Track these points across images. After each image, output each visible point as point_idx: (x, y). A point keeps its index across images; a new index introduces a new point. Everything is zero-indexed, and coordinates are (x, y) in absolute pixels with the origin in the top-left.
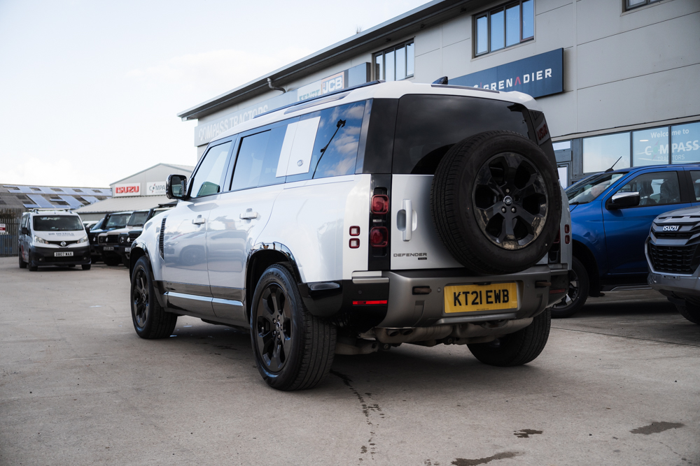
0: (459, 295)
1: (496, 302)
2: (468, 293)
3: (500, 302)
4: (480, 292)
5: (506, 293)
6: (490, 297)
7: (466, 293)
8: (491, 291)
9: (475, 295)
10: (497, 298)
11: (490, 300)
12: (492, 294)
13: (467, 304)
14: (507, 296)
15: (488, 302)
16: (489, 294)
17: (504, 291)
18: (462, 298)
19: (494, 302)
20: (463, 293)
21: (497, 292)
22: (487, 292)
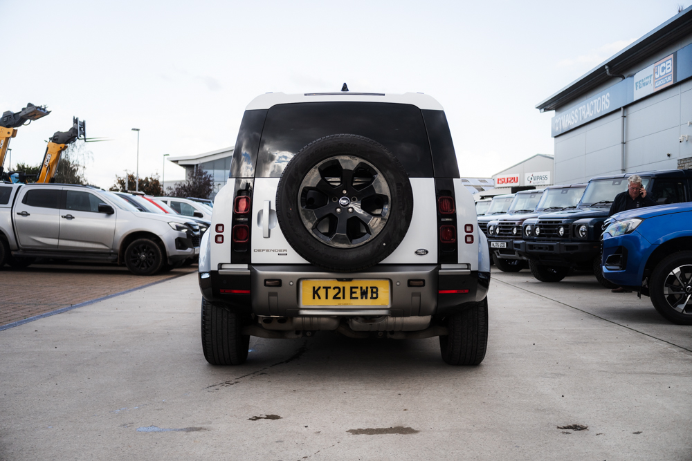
0: (320, 288)
1: (362, 298)
2: (330, 288)
3: (366, 298)
4: (344, 288)
5: (374, 290)
6: (355, 292)
7: (327, 288)
8: (357, 288)
9: (337, 290)
10: (364, 294)
11: (354, 295)
12: (358, 291)
13: (327, 298)
14: (376, 293)
15: (352, 298)
16: (354, 290)
17: (372, 288)
18: (322, 292)
19: (360, 297)
20: (324, 288)
21: (364, 288)
22: (352, 288)
